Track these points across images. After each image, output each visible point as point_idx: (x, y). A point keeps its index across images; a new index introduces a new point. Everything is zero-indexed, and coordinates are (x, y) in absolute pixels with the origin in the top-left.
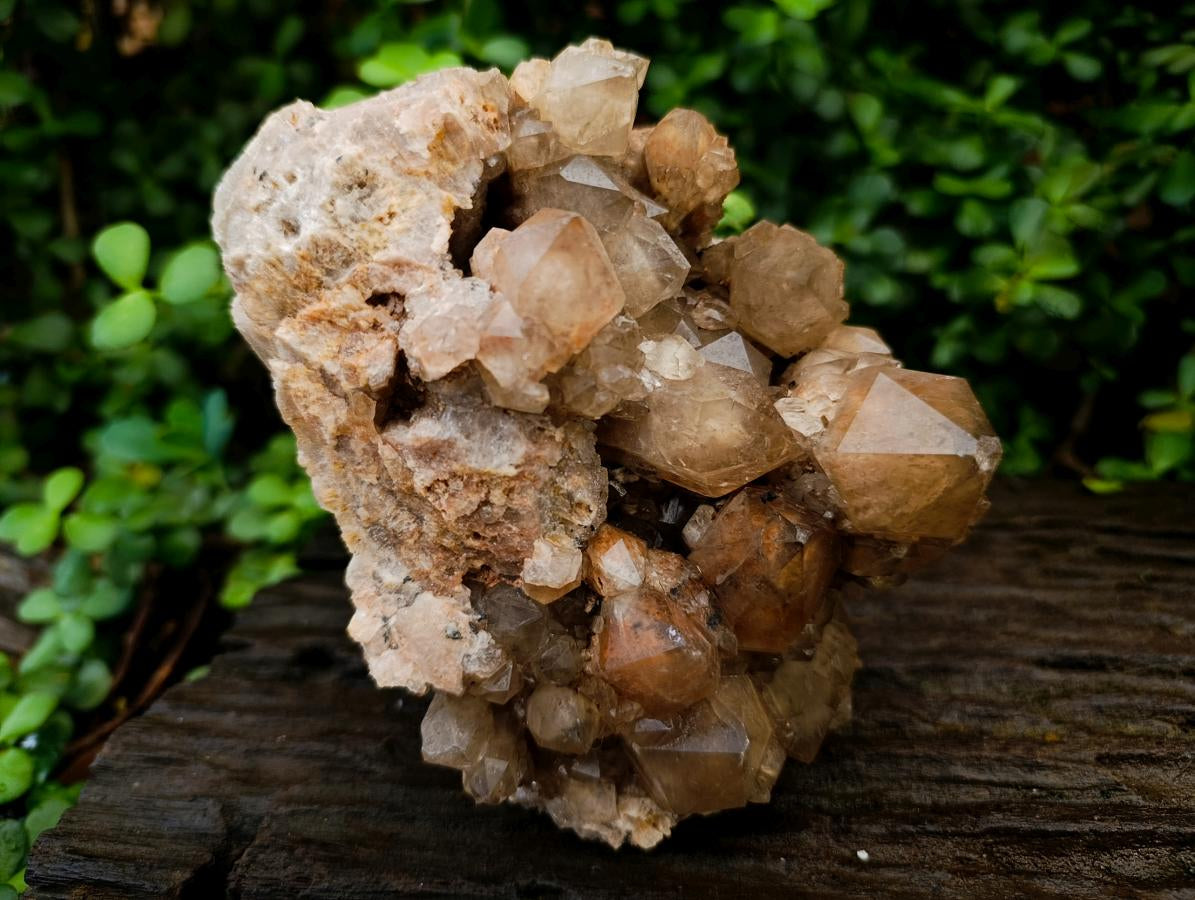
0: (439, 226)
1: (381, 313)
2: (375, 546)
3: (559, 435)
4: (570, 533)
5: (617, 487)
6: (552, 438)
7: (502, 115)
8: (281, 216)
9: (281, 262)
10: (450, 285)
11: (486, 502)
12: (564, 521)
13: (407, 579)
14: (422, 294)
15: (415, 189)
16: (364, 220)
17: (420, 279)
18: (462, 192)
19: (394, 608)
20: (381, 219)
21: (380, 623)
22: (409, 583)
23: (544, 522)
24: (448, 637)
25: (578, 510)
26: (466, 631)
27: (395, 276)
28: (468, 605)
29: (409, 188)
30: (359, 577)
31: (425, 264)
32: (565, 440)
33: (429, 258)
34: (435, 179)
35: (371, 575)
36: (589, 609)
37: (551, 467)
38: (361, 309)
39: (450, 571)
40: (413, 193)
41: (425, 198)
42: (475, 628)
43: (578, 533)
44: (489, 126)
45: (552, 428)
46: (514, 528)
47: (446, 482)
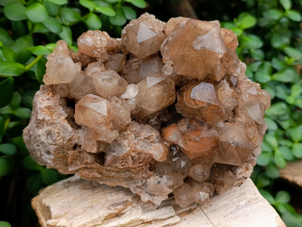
0: (67, 126)
1: (78, 149)
2: (130, 182)
3: (129, 132)
4: (155, 142)
5: (154, 123)
6: (128, 134)
7: (52, 91)
8: (45, 152)
9: (55, 159)
10: (80, 133)
11: (132, 157)
12: (152, 142)
13: (142, 182)
14: (78, 140)
15: (56, 125)
16: (56, 140)
17: (75, 138)
18: (63, 114)
19: (146, 189)
20: (58, 136)
21: (147, 194)
22: (143, 182)
23: (147, 147)
24: (158, 184)
25: (151, 137)
26: (160, 179)
27: (71, 142)
28: (155, 174)
29: (55, 126)
30: (135, 190)
31: (73, 135)
32: (131, 131)
33: (72, 133)
34: (56, 119)
35: (136, 187)
36: (178, 149)
37: (135, 139)
38: (74, 152)
39: (146, 172)
40: (57, 126)
41: (59, 124)
42: (161, 177)
43: (156, 141)
44: (53, 96)
45: (126, 133)
46: (143, 155)
47: (122, 162)
